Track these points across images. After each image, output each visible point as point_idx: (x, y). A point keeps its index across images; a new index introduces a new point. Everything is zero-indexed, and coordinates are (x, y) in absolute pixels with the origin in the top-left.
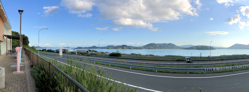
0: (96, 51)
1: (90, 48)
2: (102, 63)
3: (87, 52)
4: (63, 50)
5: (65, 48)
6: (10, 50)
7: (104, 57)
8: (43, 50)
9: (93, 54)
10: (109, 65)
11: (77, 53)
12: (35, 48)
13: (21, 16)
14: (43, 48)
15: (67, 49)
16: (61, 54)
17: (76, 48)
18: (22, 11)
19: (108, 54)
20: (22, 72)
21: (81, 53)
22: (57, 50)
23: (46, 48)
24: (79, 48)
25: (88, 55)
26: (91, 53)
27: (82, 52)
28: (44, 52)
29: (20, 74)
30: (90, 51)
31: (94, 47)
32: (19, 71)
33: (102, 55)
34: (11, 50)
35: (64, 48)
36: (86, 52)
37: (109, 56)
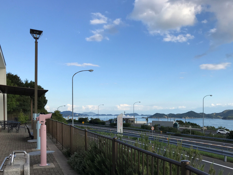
0: (195, 125)
1: (181, 118)
2: (209, 154)
3: (175, 125)
4: (124, 119)
5: (128, 117)
6: (4, 121)
7: (214, 140)
8: (81, 120)
9: (188, 131)
10: (223, 160)
11: (153, 128)
12: (61, 115)
13: (36, 43)
14: (80, 114)
15: (133, 117)
16: (120, 128)
17: (151, 117)
18: (40, 33)
19: (226, 132)
20: (52, 165)
21: (162, 129)
22: (111, 121)
23: (86, 115)
24: (158, 115)
25: (178, 132)
26: (184, 130)
27: (165, 125)
28: (83, 125)
29: (49, 169)
30: (181, 123)
31: (191, 114)
32: (44, 164)
33: (209, 135)
34: (6, 120)
35: (126, 115)
36: (172, 126)
37: (227, 137)
